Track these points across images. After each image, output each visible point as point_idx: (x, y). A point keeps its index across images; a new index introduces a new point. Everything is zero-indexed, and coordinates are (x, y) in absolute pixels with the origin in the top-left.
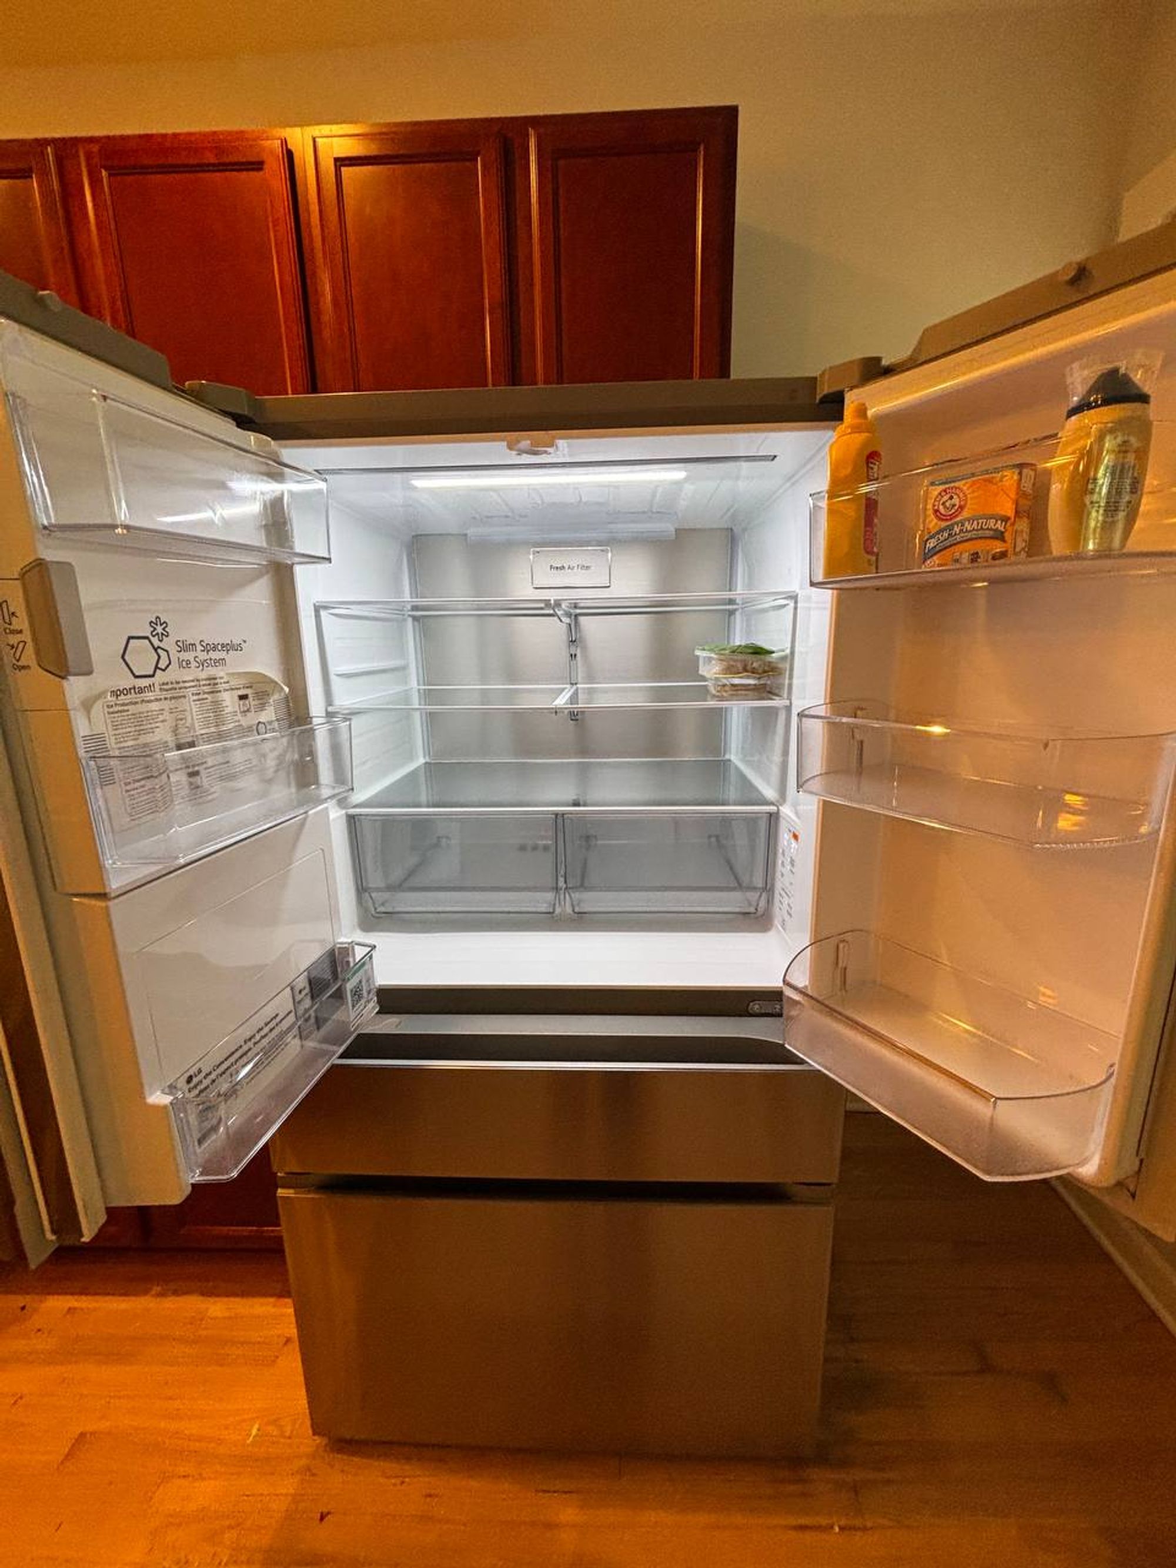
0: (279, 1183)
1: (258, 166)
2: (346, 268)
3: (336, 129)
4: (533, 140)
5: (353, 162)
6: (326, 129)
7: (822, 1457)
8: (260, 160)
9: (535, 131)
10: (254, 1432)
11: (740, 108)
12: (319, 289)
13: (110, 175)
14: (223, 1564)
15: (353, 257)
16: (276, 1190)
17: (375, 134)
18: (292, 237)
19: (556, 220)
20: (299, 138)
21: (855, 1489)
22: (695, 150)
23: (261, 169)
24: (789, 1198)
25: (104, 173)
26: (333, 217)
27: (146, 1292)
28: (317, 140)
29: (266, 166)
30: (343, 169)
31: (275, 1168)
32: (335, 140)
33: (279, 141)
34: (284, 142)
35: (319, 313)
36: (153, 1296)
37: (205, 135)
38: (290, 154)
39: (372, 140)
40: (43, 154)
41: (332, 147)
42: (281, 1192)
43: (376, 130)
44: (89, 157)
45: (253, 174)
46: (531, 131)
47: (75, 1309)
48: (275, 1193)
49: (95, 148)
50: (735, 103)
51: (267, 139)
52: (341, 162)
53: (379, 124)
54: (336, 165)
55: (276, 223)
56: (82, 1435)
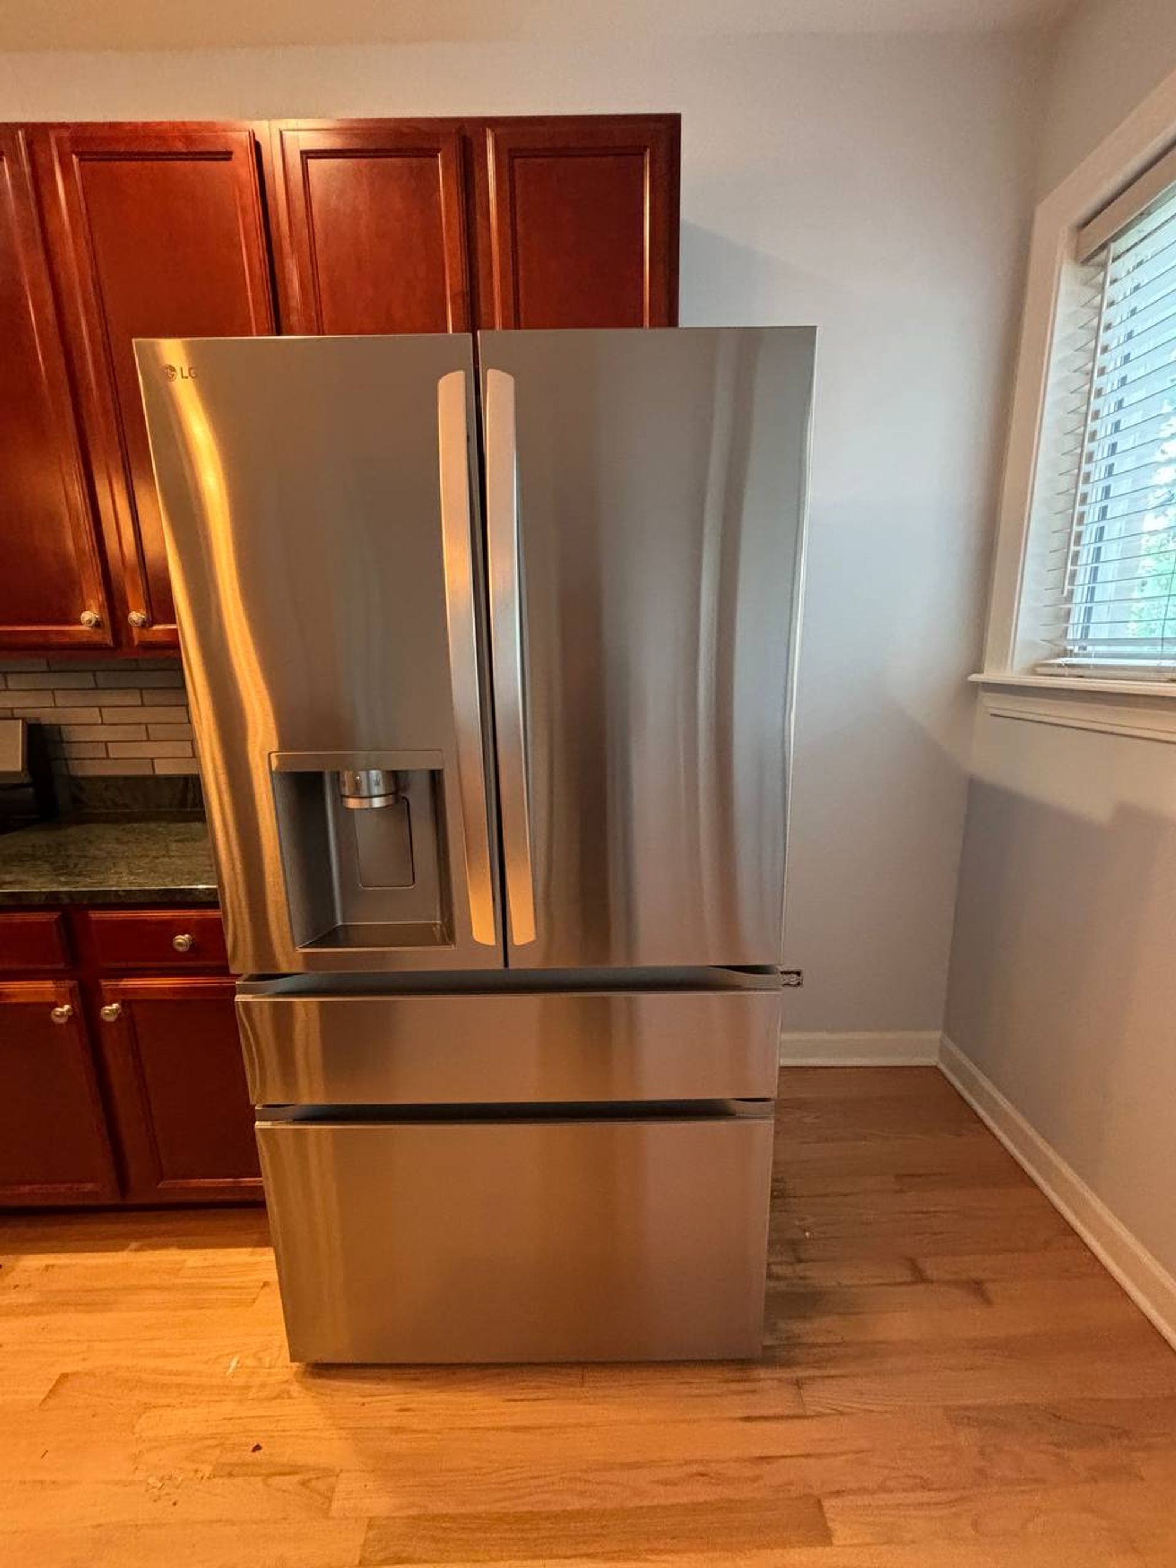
0: (257, 1115)
1: (227, 155)
2: (313, 256)
3: (302, 123)
4: (490, 138)
5: (319, 155)
6: (292, 123)
7: (769, 1359)
8: (228, 149)
9: (493, 131)
10: (234, 1364)
11: (683, 117)
12: (287, 276)
13: (80, 160)
14: (205, 1478)
15: (319, 243)
16: (254, 1122)
17: (342, 129)
18: (260, 222)
19: (514, 215)
20: (266, 131)
21: (798, 1383)
22: (642, 155)
23: (229, 159)
24: (734, 1115)
25: (74, 156)
26: (299, 204)
27: (123, 1248)
28: (284, 133)
29: (233, 157)
30: (309, 161)
31: (252, 1103)
32: (301, 133)
33: (247, 133)
34: (252, 134)
35: (287, 297)
36: (131, 1251)
37: (174, 125)
38: (257, 146)
39: (339, 134)
40: (14, 138)
41: (298, 140)
42: (258, 1124)
43: (338, 125)
44: (59, 142)
45: (223, 163)
46: (489, 132)
47: (53, 1266)
48: (253, 1127)
49: (66, 134)
50: (677, 111)
51: (235, 130)
52: (307, 155)
53: (343, 120)
54: (302, 157)
55: (244, 210)
56: (64, 1376)
